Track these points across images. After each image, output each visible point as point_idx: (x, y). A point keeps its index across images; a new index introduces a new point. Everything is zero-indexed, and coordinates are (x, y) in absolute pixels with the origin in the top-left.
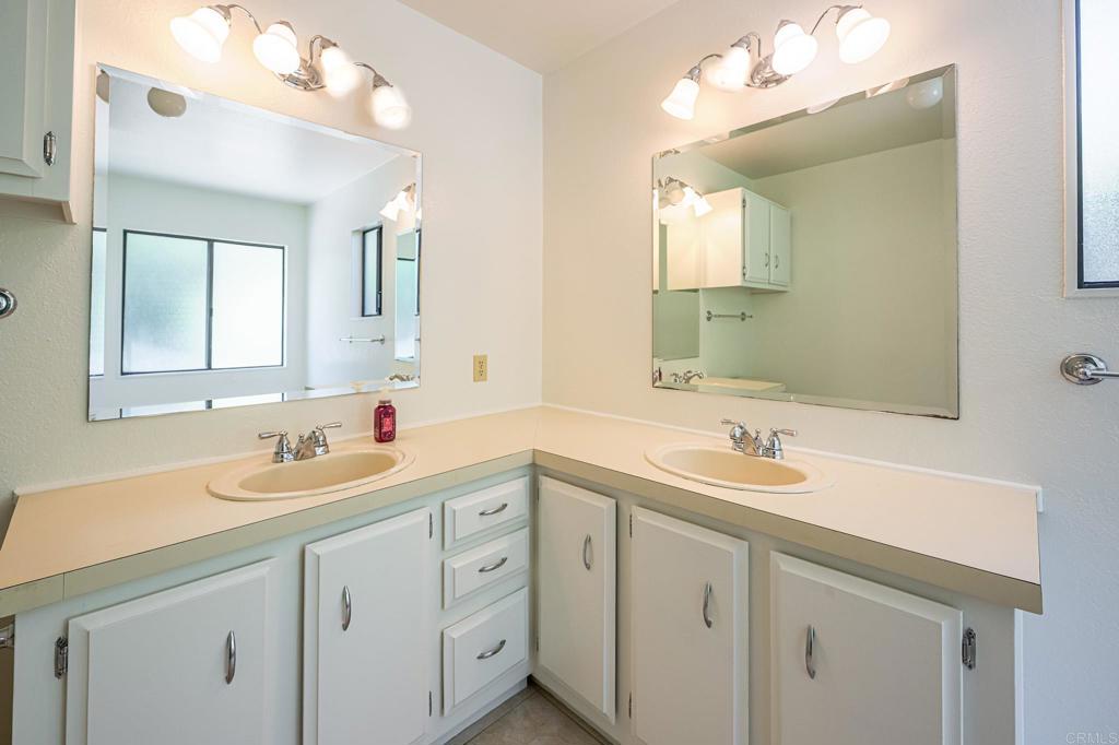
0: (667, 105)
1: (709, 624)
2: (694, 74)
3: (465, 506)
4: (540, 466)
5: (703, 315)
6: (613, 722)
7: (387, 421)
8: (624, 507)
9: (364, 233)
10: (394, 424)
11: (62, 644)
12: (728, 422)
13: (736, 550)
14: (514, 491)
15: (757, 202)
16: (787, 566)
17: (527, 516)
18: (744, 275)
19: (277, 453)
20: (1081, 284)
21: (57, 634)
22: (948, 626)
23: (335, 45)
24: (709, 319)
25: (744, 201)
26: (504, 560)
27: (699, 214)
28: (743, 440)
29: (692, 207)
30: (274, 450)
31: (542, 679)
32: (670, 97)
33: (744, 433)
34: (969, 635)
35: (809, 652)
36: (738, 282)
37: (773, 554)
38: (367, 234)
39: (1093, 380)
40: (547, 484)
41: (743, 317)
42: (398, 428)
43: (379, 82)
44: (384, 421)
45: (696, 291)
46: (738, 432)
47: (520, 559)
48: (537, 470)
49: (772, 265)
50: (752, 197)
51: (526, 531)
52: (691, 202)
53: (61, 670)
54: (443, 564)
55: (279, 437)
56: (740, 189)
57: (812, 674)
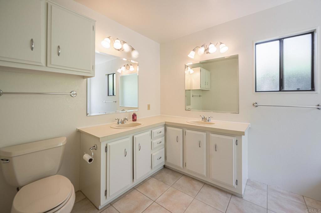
0: (189, 56)
1: (200, 147)
2: (194, 50)
3: (155, 131)
4: (167, 125)
5: (192, 96)
6: (182, 168)
7: (135, 117)
8: (184, 130)
9: (108, 75)
10: (136, 118)
11: (106, 147)
12: (201, 116)
13: (204, 134)
14: (162, 129)
15: (203, 70)
16: (212, 135)
17: (164, 134)
18: (201, 87)
19: (118, 123)
20: (256, 91)
21: (105, 146)
22: (234, 139)
23: (126, 43)
24: (193, 97)
25: (201, 70)
26: (161, 142)
27: (191, 73)
28: (204, 119)
29: (189, 72)
30: (117, 122)
31: (167, 165)
32: (189, 54)
33: (204, 117)
34: (237, 141)
35: (216, 148)
36: (199, 88)
37: (210, 134)
38: (109, 75)
39: (257, 106)
40: (168, 128)
41: (200, 96)
42: (137, 119)
43: (133, 49)
44: (134, 117)
45: (190, 90)
46: (203, 117)
47: (163, 142)
48: (166, 125)
49: (207, 85)
50: (202, 69)
51: (164, 137)
52: (190, 71)
53: (106, 151)
54: (152, 142)
55: (118, 120)
56: (199, 68)
57: (216, 151)
